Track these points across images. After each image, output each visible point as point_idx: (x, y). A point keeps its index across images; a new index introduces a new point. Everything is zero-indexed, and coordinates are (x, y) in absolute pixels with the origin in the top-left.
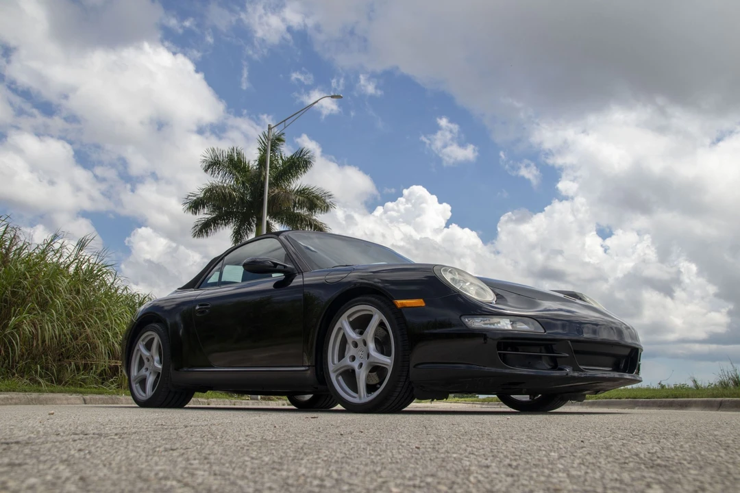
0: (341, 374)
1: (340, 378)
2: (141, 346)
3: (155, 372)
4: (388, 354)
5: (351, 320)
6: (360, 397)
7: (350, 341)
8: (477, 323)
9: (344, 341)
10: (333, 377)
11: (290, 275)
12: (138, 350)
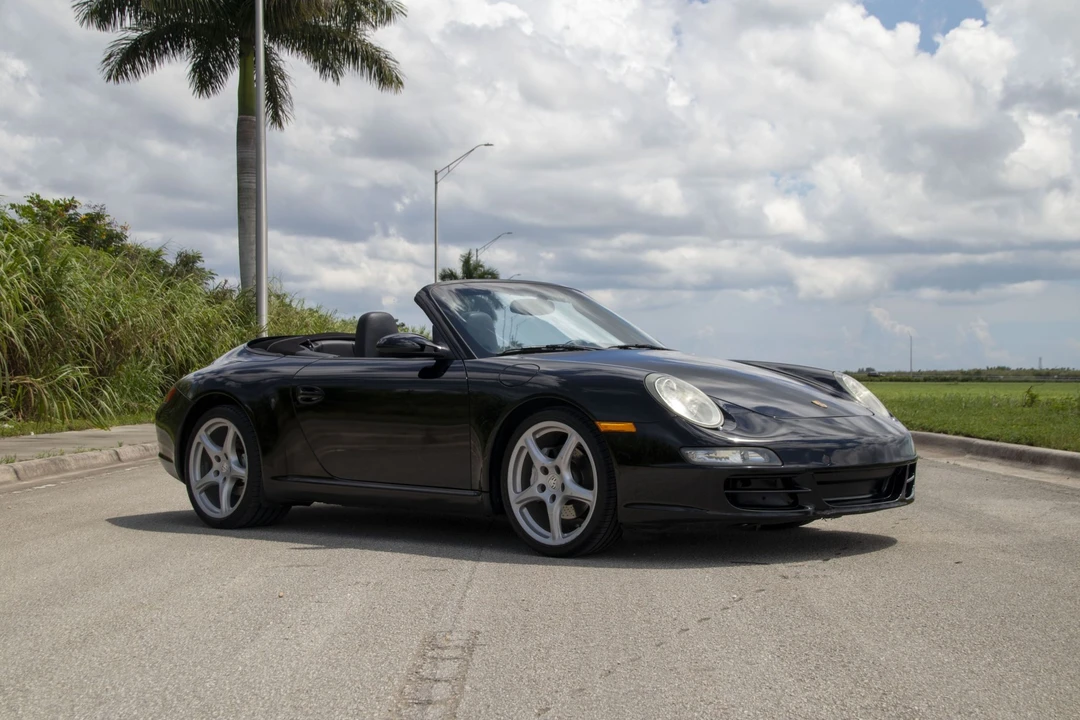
0: (526, 506)
1: (525, 510)
2: (202, 437)
3: (232, 478)
4: (590, 487)
5: (537, 436)
6: (554, 538)
7: (537, 466)
8: (699, 456)
9: (529, 463)
10: (516, 508)
11: (443, 363)
12: (199, 444)
